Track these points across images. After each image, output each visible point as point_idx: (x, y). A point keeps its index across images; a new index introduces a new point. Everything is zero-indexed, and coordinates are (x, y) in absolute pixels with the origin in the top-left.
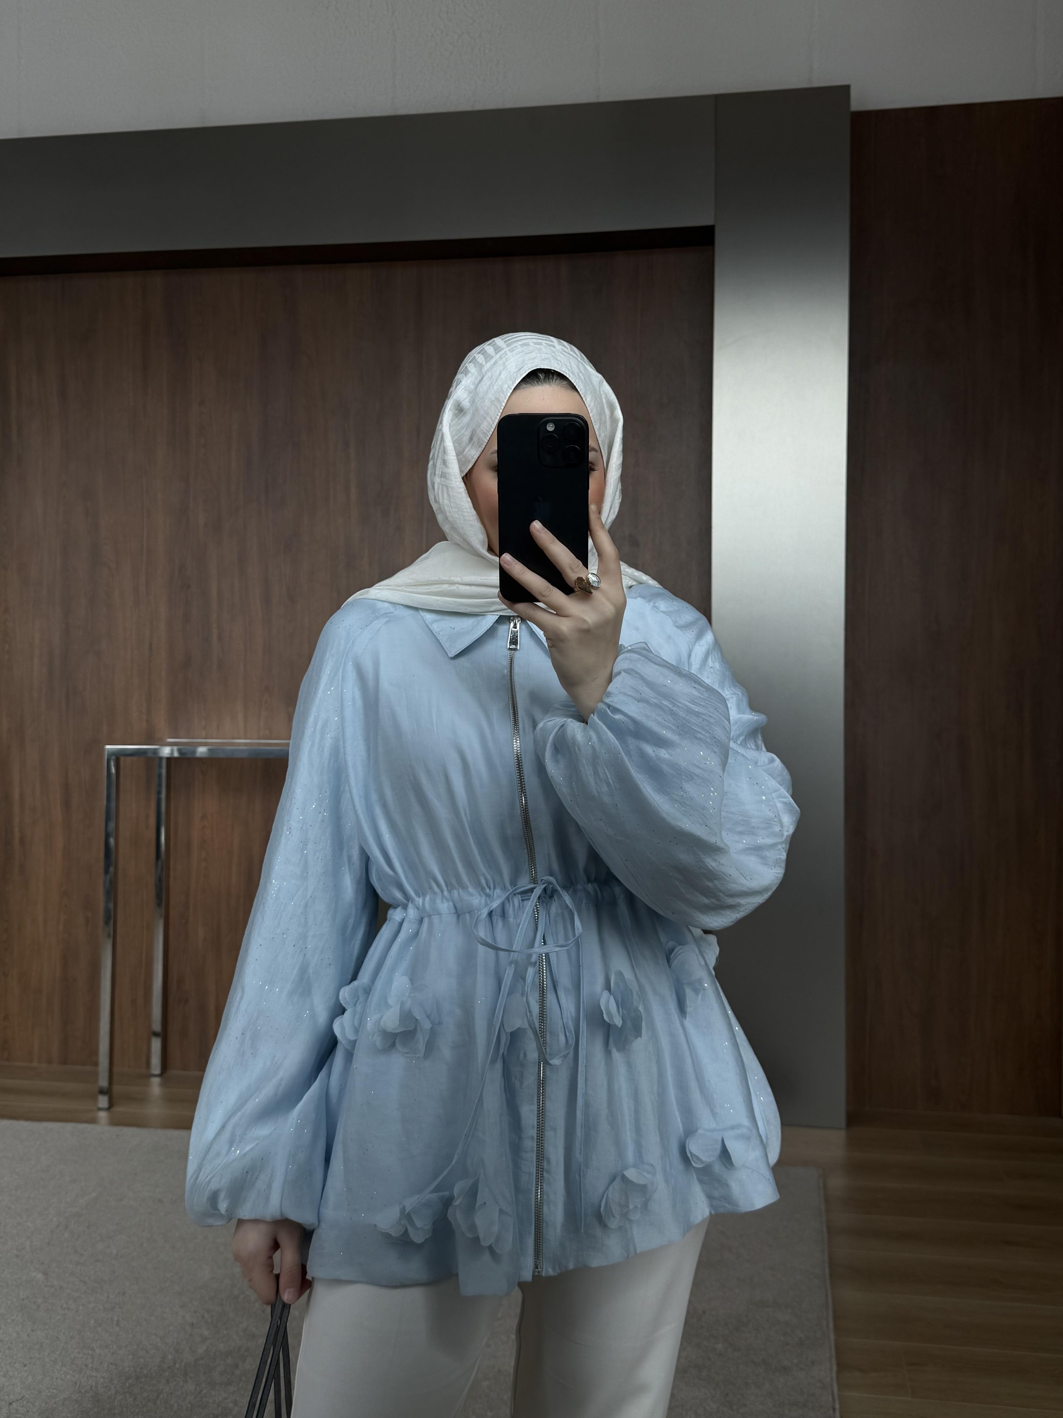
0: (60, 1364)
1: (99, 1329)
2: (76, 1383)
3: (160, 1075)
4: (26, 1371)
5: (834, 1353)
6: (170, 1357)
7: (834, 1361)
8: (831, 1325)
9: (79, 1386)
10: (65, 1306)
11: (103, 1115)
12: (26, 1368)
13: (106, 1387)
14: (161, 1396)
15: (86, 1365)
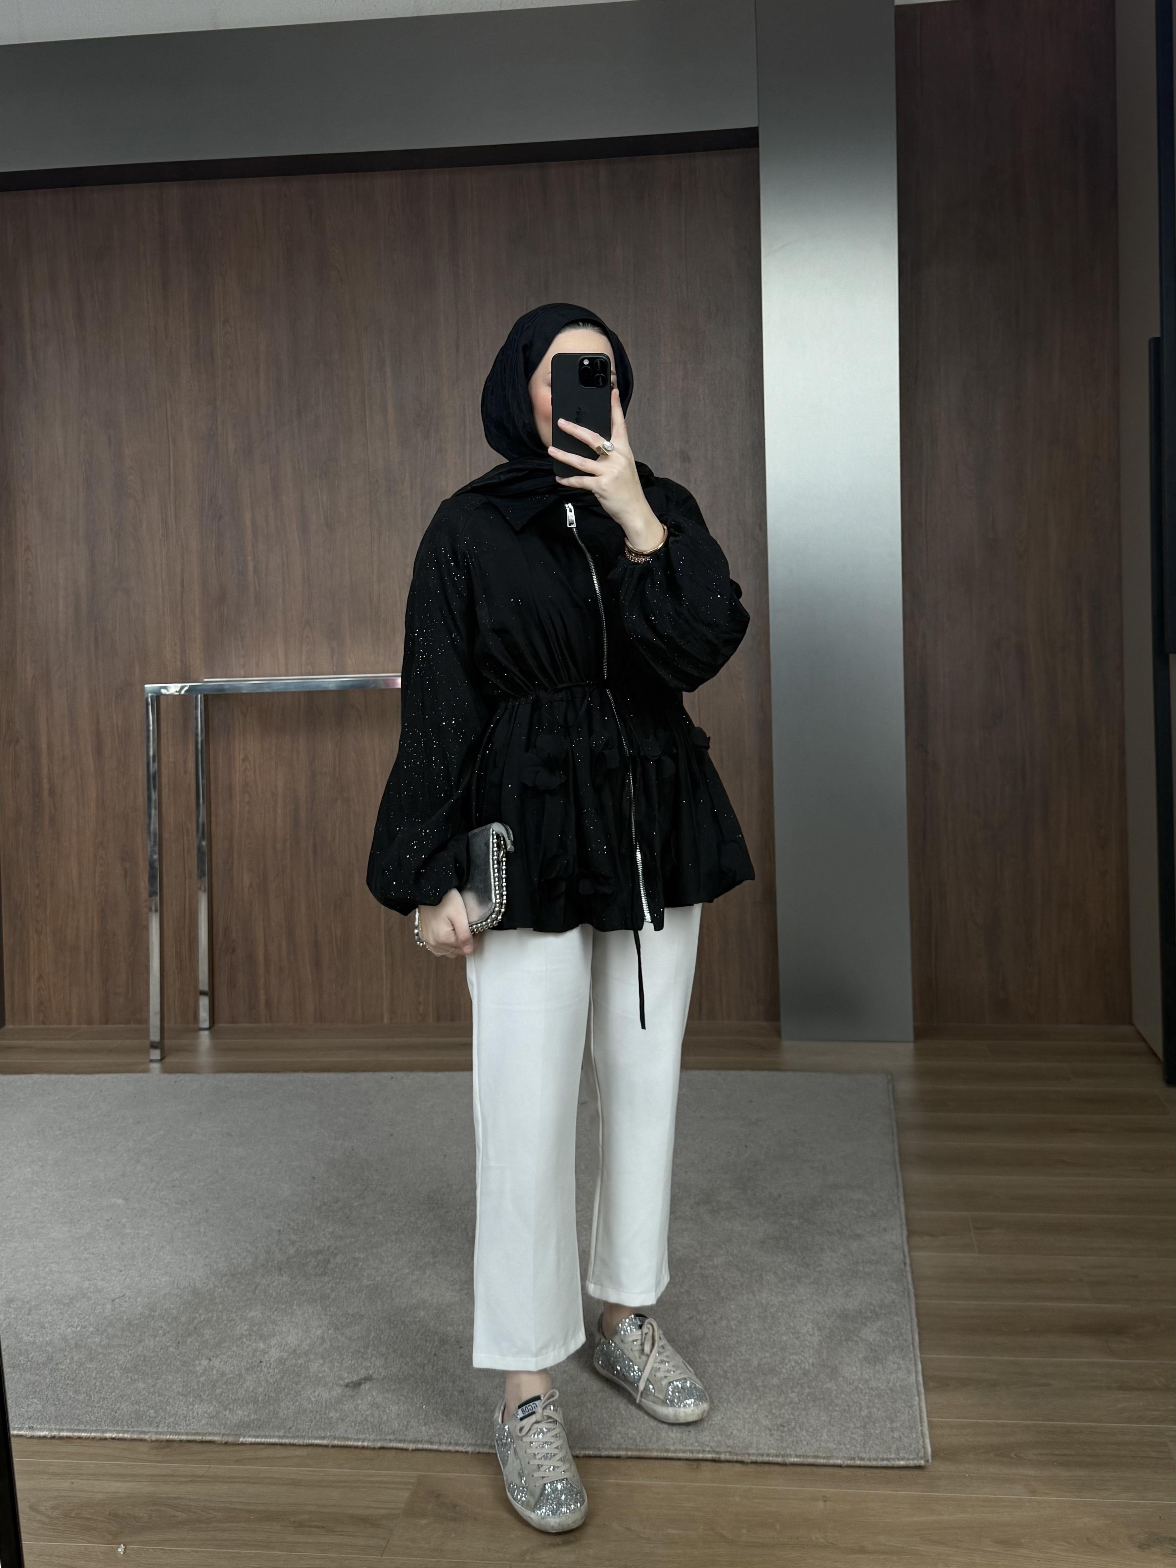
0: (155, 1267)
1: (188, 1240)
2: (174, 1282)
3: (209, 1029)
4: (123, 1275)
5: (904, 1221)
6: (261, 1258)
7: (904, 1227)
8: (902, 1200)
9: (178, 1284)
10: (150, 1223)
11: (156, 1066)
12: (123, 1273)
13: (204, 1283)
14: (259, 1287)
15: (180, 1268)
